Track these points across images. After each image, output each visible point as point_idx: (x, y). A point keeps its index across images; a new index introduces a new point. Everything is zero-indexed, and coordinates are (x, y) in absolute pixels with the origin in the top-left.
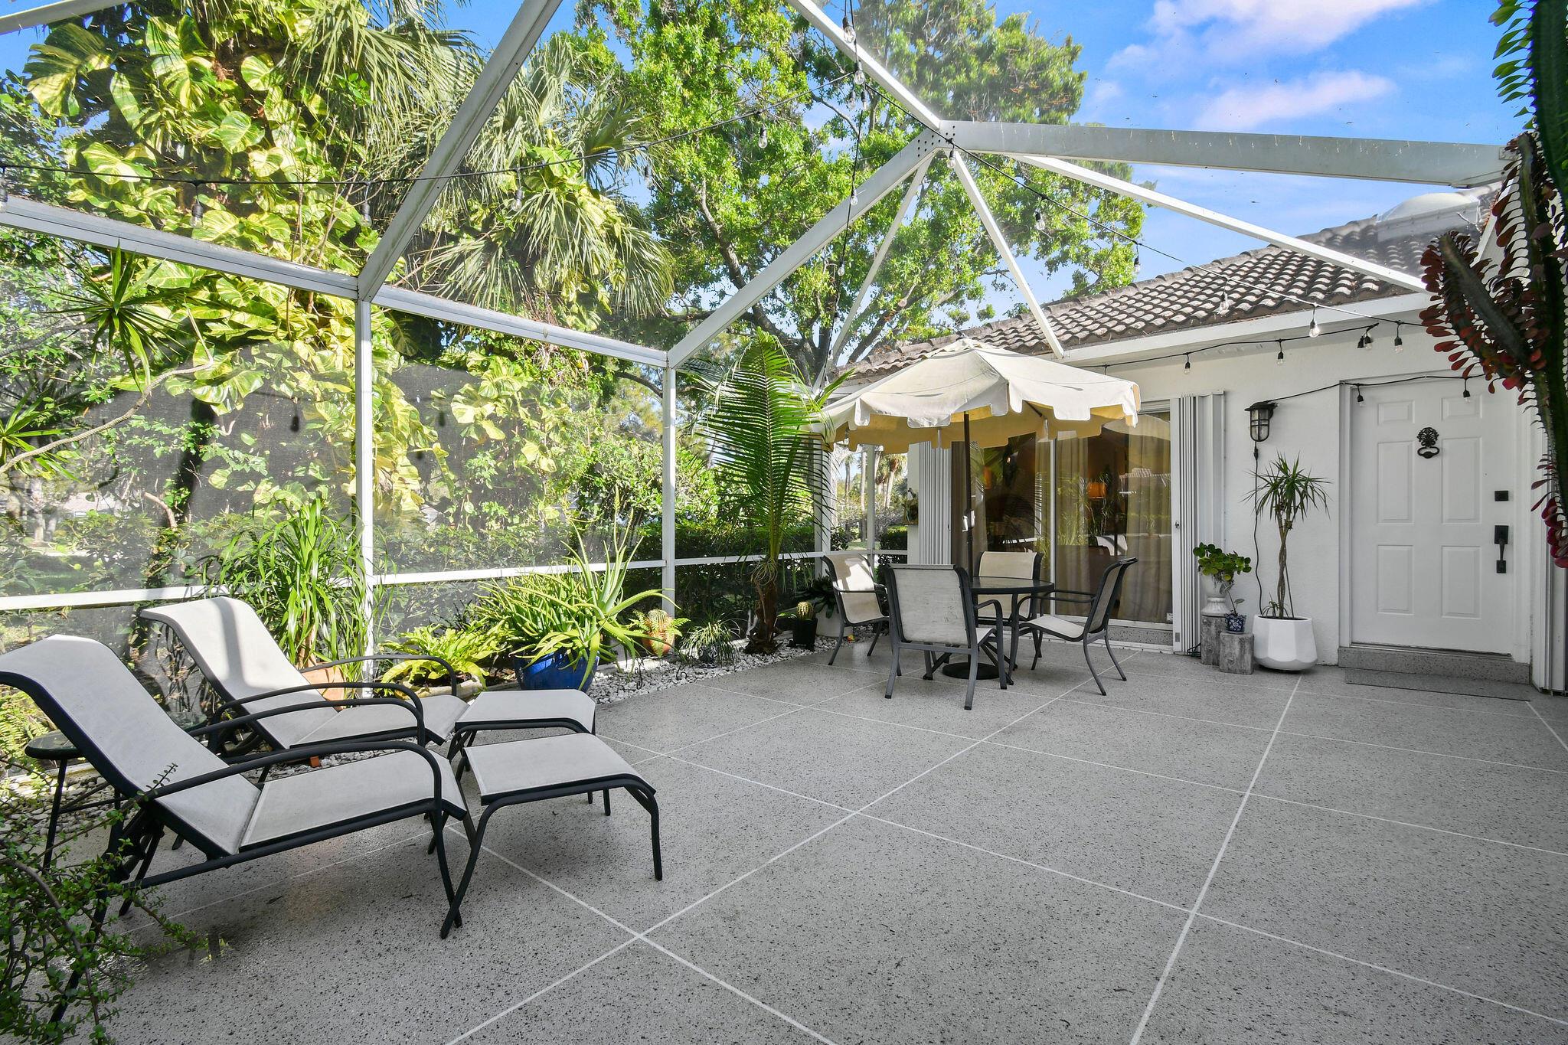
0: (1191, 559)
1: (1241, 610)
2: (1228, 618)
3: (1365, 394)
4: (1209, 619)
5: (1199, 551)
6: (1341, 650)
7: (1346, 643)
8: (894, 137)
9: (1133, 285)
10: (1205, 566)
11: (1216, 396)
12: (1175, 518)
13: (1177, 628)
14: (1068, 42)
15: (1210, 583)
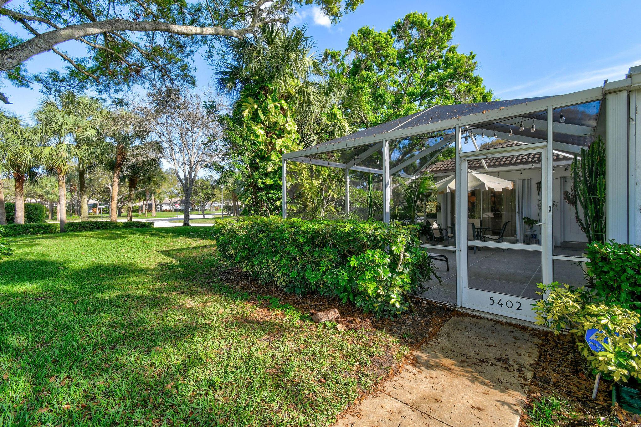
0: (522, 221)
1: (536, 233)
2: (532, 235)
3: (567, 180)
4: (527, 236)
5: (524, 219)
6: (561, 243)
7: (563, 241)
8: (416, 88)
9: (501, 144)
10: (526, 222)
11: (528, 180)
12: (517, 210)
13: (518, 238)
14: (471, 53)
15: (527, 226)
